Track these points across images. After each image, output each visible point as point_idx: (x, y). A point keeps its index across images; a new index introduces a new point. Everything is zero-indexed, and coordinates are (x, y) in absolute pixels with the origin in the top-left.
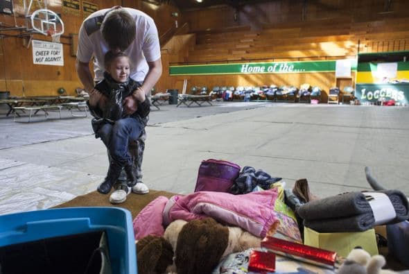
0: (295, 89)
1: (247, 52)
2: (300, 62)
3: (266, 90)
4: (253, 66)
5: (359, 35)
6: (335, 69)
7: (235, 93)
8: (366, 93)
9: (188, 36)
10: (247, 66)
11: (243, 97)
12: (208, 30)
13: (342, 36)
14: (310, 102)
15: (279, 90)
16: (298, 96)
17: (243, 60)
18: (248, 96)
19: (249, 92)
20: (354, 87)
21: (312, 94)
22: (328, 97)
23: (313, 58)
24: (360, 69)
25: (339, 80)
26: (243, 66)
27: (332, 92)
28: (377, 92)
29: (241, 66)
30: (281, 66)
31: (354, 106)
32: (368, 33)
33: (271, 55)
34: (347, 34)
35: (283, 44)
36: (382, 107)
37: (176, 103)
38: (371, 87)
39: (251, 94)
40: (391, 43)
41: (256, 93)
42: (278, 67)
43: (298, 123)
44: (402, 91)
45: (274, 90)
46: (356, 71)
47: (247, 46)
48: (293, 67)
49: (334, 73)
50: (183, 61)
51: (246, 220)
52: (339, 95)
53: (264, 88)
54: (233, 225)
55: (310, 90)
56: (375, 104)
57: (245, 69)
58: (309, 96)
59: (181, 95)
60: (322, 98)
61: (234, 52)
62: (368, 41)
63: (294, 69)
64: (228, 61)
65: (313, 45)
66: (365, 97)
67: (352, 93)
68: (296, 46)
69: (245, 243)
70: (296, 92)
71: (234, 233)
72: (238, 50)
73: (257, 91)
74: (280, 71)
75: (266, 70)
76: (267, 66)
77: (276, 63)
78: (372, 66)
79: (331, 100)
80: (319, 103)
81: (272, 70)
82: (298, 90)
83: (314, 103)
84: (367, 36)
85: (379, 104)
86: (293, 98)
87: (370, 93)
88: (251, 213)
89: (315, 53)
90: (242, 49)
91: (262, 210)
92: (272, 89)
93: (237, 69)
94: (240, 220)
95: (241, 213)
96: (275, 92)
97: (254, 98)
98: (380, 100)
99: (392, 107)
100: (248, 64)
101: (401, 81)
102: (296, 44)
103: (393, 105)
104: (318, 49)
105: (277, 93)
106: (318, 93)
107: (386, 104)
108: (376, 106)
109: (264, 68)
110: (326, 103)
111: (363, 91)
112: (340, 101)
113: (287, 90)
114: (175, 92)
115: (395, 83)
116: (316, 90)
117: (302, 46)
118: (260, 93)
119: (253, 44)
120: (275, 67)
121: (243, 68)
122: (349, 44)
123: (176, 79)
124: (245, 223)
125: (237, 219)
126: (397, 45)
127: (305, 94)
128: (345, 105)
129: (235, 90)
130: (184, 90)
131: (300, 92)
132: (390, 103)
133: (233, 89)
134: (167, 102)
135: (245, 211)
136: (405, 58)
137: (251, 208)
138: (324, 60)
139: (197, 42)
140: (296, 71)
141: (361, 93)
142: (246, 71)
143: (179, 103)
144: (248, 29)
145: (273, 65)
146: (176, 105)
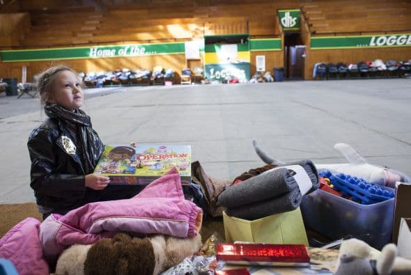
0: (148, 72)
1: (94, 35)
2: (150, 44)
3: (118, 74)
4: (102, 49)
5: (203, 18)
6: (184, 51)
7: (86, 79)
8: (214, 73)
9: (20, 15)
10: (96, 49)
11: (95, 83)
12: (45, 9)
13: (187, 19)
14: (164, 84)
15: (133, 73)
16: (152, 79)
17: (91, 43)
18: (101, 81)
19: (101, 77)
20: (203, 68)
21: (165, 76)
22: (180, 78)
23: (162, 40)
24: (207, 50)
25: (189, 61)
26: (92, 49)
27: (184, 73)
28: (223, 71)
29: (89, 50)
30: (132, 50)
31: (205, 85)
32: (209, 16)
33: (120, 37)
34: (192, 17)
35: (132, 26)
36: (229, 85)
37: (16, 94)
38: (217, 67)
39: (104, 79)
40: (230, 27)
41: (108, 78)
42: (129, 51)
43: (160, 105)
44: (243, 69)
45: (127, 74)
46: (203, 53)
47: (94, 28)
48: (144, 49)
49: (184, 55)
50: (17, 45)
51: (166, 223)
52: (191, 76)
53: (116, 72)
54: (153, 234)
55: (163, 72)
56: (223, 83)
57: (94, 52)
58: (162, 78)
59: (21, 84)
60: (175, 79)
61: (79, 35)
62: (211, 25)
63: (145, 52)
64: (74, 45)
65: (161, 27)
66: (214, 77)
67: (202, 73)
68: (145, 29)
69: (172, 252)
70: (150, 75)
71: (158, 244)
72: (84, 32)
73: (110, 76)
74: (131, 54)
75: (116, 53)
76: (117, 49)
77: (127, 45)
78: (216, 47)
79: (183, 81)
80: (173, 84)
81: (123, 53)
82: (151, 73)
83: (168, 84)
84: (210, 19)
85: (225, 82)
86: (147, 81)
87: (217, 73)
88: (168, 212)
89: (163, 35)
90: (89, 32)
91: (179, 204)
92: (125, 72)
93: (84, 53)
94: (158, 226)
95: (157, 216)
96: (129, 76)
97: (107, 83)
98: (227, 78)
99: (237, 84)
100: (96, 47)
101: (242, 61)
102: (145, 26)
103: (237, 82)
104: (165, 31)
105: (131, 77)
106: (171, 75)
107: (231, 81)
108: (225, 85)
109: (114, 51)
110: (180, 84)
111: (212, 71)
112: (192, 81)
113: (140, 74)
114: (12, 81)
115: (237, 62)
116: (169, 72)
117: (150, 28)
118: (113, 78)
119: (99, 26)
120: (126, 49)
121: (91, 52)
122: (193, 27)
123: (12, 67)
124: (167, 227)
125: (155, 225)
126: (234, 28)
127: (159, 77)
128: (197, 85)
129: (85, 76)
130: (24, 78)
131: (153, 75)
132: (234, 81)
133: (83, 75)
134: (4, 94)
135: (161, 213)
136: (242, 41)
137: (167, 206)
138: (172, 42)
139: (33, 23)
140: (147, 54)
141: (210, 73)
142: (95, 55)
143: (20, 94)
144: (91, 10)
145: (124, 49)
146: (16, 97)
